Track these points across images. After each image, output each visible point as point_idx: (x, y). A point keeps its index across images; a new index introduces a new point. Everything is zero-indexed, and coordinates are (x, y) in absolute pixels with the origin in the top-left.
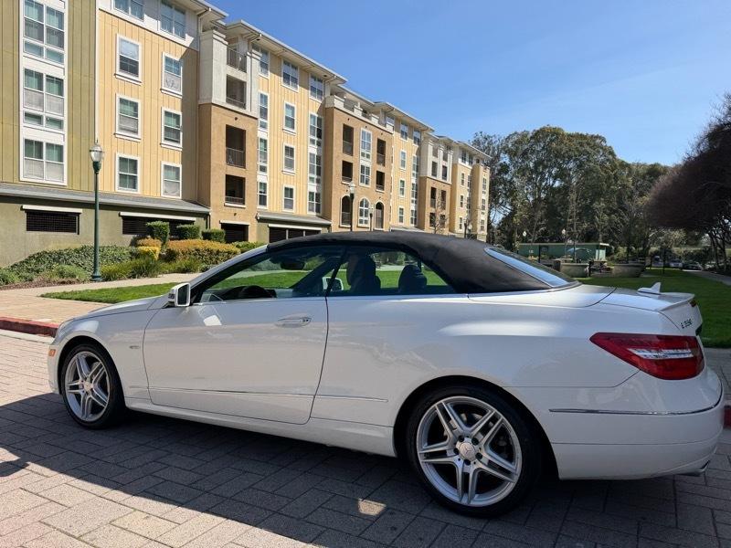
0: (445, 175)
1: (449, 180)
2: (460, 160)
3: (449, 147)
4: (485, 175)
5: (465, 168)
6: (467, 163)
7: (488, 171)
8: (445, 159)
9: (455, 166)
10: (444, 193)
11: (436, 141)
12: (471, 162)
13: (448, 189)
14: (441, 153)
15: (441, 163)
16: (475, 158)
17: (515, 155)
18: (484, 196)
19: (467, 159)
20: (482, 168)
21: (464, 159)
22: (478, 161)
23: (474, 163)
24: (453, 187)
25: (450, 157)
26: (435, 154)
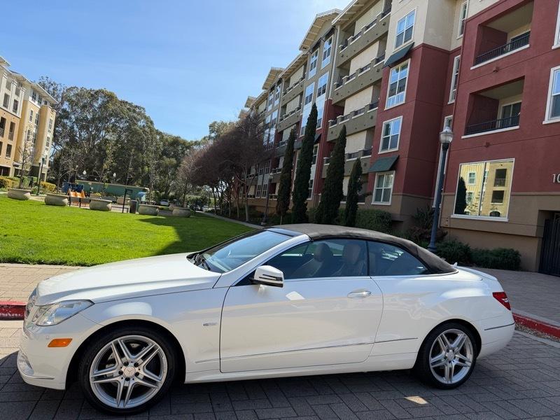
0: (15, 108)
1: (19, 114)
2: (30, 98)
3: (21, 83)
4: (51, 116)
5: (34, 106)
6: (37, 102)
7: (55, 113)
8: (17, 93)
9: (25, 102)
10: (12, 125)
11: (10, 75)
12: (40, 102)
13: (17, 122)
14: (14, 87)
15: (13, 97)
16: (43, 99)
17: (76, 105)
18: (49, 134)
19: (37, 97)
20: (49, 110)
21: (34, 98)
22: (46, 103)
23: (43, 103)
24: (22, 120)
25: (22, 93)
26: (8, 87)
